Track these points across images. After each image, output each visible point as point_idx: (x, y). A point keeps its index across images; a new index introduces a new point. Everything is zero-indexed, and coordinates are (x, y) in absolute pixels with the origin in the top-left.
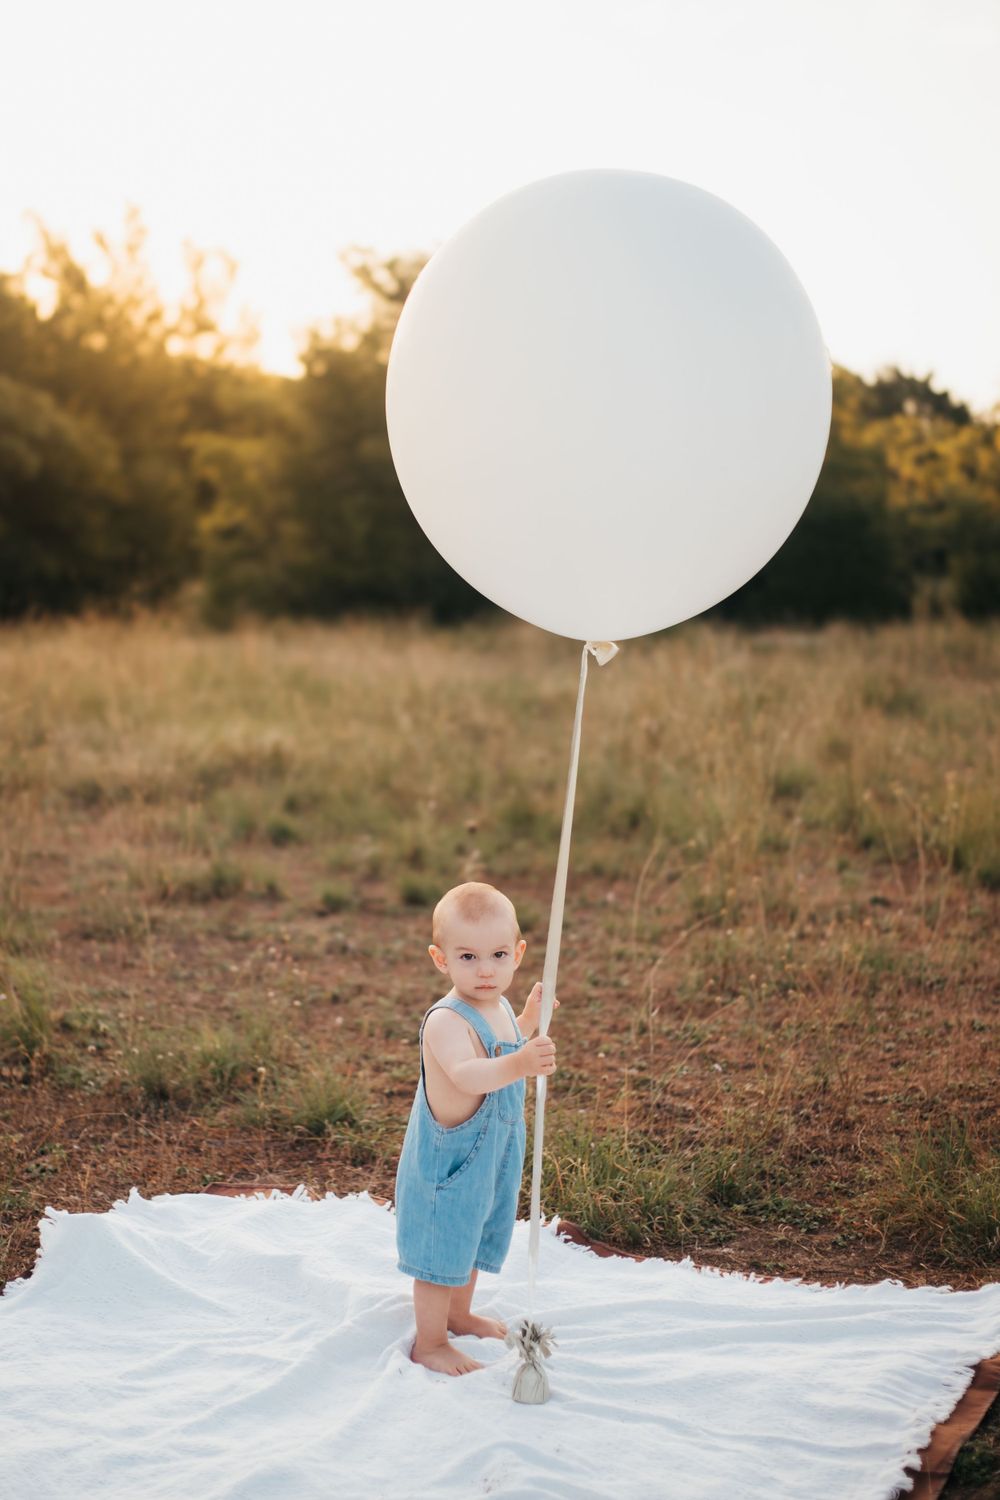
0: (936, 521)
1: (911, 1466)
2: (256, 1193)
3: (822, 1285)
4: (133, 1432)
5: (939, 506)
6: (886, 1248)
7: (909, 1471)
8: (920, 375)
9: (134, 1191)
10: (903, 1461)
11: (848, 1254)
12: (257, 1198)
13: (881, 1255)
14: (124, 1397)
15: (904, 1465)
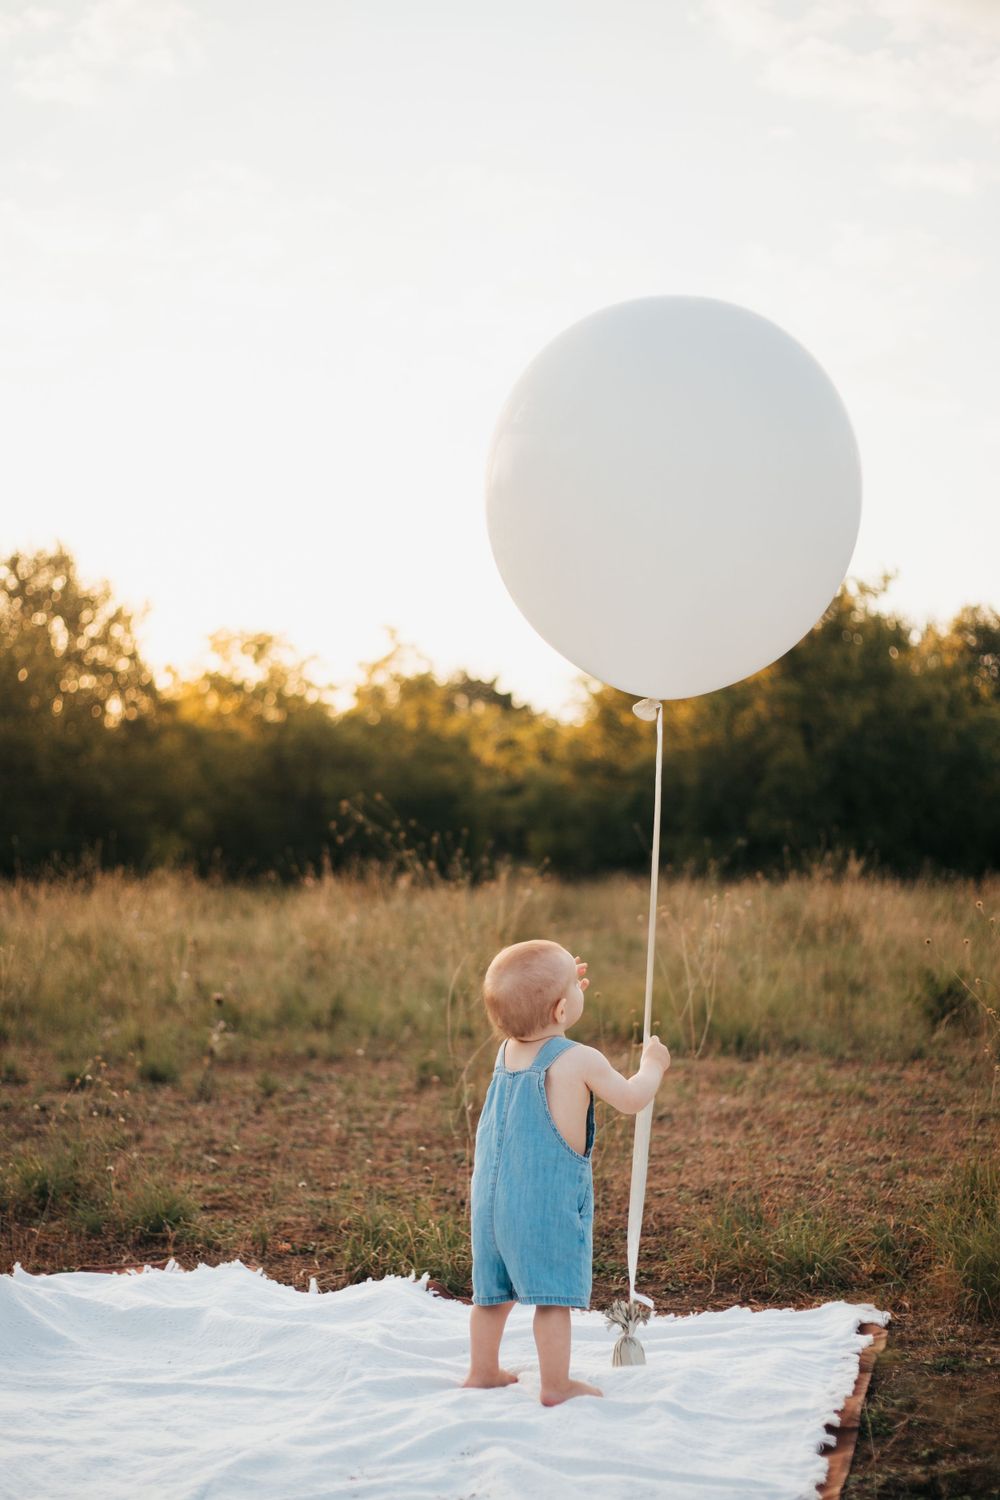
0: (512, 804)
1: (831, 1423)
2: (128, 1270)
3: (676, 1316)
4: (96, 1442)
5: (515, 789)
6: (715, 1291)
7: (829, 1428)
8: (486, 679)
9: (17, 1267)
10: (823, 1419)
11: (682, 1297)
12: (130, 1274)
13: (711, 1296)
14: (73, 1417)
15: (825, 1422)
